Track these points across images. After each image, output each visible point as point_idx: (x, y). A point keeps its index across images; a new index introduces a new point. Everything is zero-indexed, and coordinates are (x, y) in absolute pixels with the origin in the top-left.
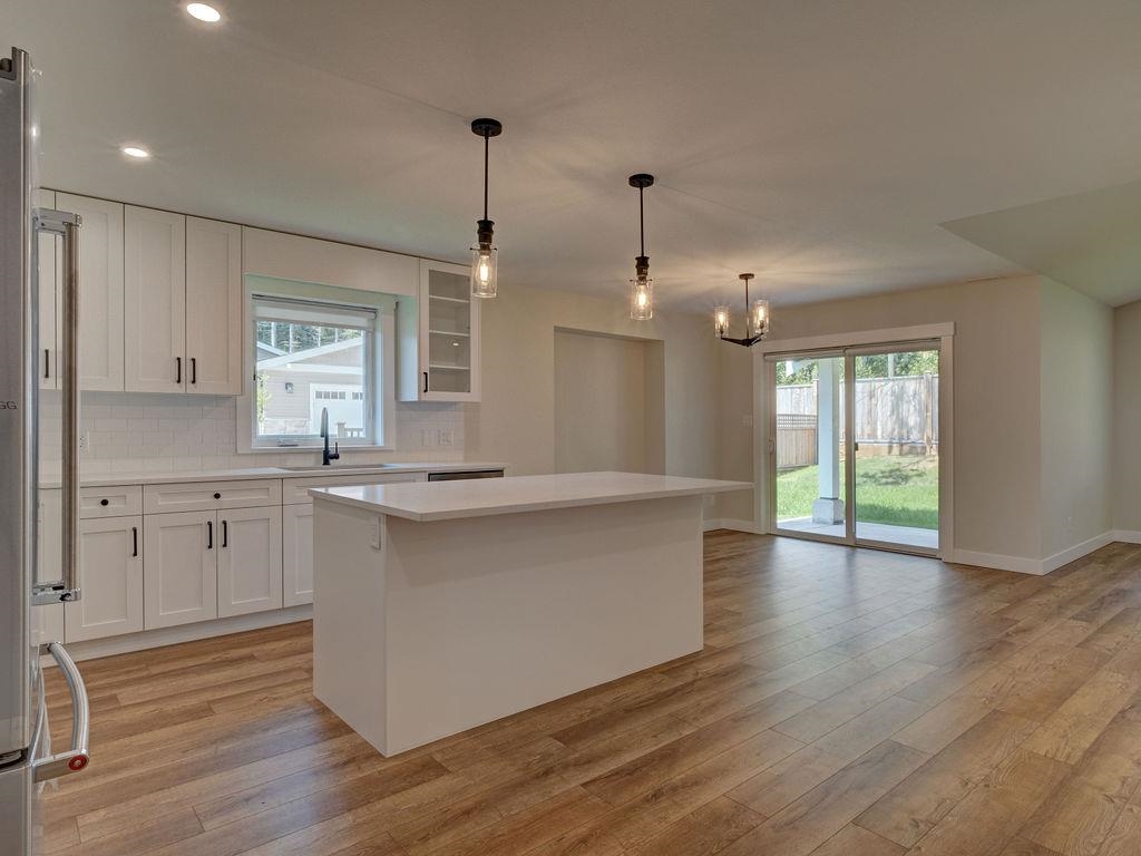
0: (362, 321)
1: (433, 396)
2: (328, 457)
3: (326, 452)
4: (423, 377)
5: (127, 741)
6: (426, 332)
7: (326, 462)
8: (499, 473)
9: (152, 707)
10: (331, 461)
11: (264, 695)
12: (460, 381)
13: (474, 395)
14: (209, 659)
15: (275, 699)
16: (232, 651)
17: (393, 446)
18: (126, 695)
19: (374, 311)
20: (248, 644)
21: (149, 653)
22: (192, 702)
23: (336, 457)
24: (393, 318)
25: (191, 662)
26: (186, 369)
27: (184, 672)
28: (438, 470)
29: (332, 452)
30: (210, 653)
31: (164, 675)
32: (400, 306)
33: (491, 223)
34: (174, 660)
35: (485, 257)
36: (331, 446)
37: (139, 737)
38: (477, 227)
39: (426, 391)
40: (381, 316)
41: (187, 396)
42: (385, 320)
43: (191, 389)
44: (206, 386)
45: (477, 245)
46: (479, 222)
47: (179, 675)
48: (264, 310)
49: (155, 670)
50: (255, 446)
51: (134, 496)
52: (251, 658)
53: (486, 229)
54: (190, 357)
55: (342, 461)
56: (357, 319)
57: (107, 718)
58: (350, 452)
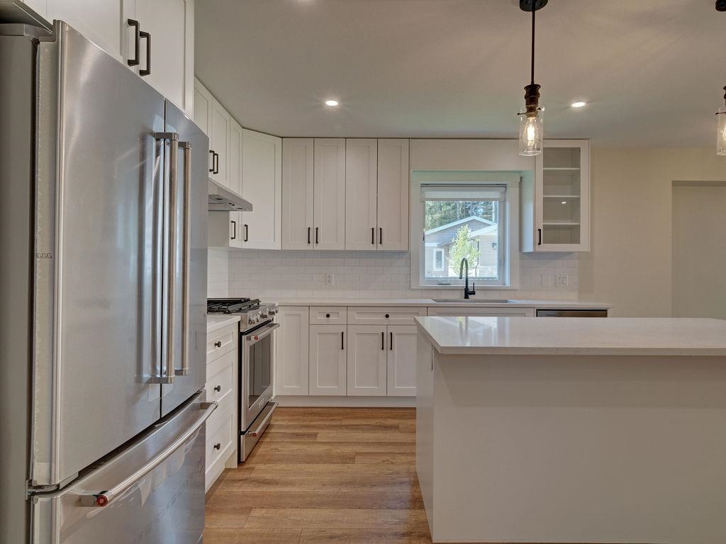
0: (497, 194)
1: (546, 247)
2: (468, 293)
3: (466, 289)
4: (538, 233)
5: (303, 466)
6: (541, 196)
7: (466, 297)
8: (602, 313)
9: (328, 447)
10: (470, 296)
11: (388, 458)
12: (572, 234)
13: (584, 245)
14: (373, 422)
15: (392, 463)
16: (389, 420)
17: (517, 286)
18: (323, 435)
19: (505, 186)
20: (402, 417)
21: (348, 410)
22: (348, 450)
23: (473, 293)
24: (518, 189)
25: (363, 422)
26: (376, 235)
27: (356, 427)
28: (544, 307)
29: (471, 289)
30: (377, 418)
31: (347, 427)
32: (524, 180)
33: (538, 86)
34: (357, 418)
35: (531, 119)
36: (470, 285)
37: (310, 466)
38: (524, 92)
39: (540, 244)
40: (510, 190)
41: (377, 252)
42: (513, 192)
43: (380, 248)
44: (388, 245)
45: (524, 109)
46: (527, 88)
47: (352, 429)
48: (431, 194)
49: (345, 422)
50: (423, 284)
51: (343, 312)
52: (396, 428)
53: (532, 93)
54: (379, 227)
55: (478, 296)
57: (305, 447)
58: (484, 290)
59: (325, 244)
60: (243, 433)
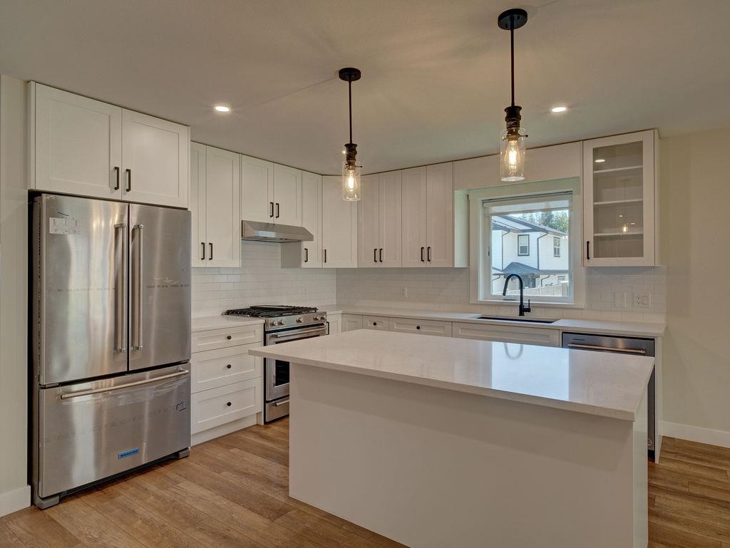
0: (566, 203)
1: (597, 262)
2: (522, 310)
3: (521, 306)
4: (586, 245)
6: (589, 205)
7: (521, 314)
13: (647, 259)
17: (582, 304)
19: (570, 193)
23: (528, 310)
26: (425, 254)
29: (526, 306)
39: (589, 258)
42: (577, 199)
44: (437, 262)
48: (497, 208)
51: (386, 322)
56: (561, 202)
58: (545, 307)
59: (389, 262)
60: (268, 402)
